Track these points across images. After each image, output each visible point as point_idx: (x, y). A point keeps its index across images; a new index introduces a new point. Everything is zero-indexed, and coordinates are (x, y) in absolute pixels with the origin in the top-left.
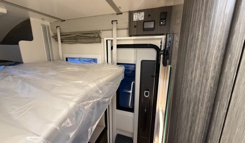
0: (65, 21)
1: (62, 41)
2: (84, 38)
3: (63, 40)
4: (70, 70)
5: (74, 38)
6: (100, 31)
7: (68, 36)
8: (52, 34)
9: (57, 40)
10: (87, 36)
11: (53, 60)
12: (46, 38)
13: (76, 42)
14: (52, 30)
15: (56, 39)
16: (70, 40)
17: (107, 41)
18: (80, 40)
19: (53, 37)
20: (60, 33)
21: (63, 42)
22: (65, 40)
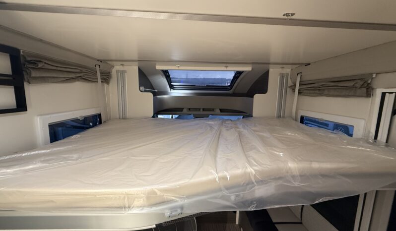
0: (309, 64)
1: (300, 93)
2: (335, 89)
3: (301, 91)
4: (290, 135)
5: (318, 88)
6: (372, 74)
7: (309, 86)
8: (290, 83)
9: (295, 91)
10: (339, 85)
11: (284, 117)
12: (281, 89)
13: (321, 95)
14: (291, 79)
15: (293, 89)
16: (311, 92)
17: (384, 95)
18: (326, 92)
19: (291, 87)
20: (300, 81)
21: (302, 94)
22: (305, 91)
